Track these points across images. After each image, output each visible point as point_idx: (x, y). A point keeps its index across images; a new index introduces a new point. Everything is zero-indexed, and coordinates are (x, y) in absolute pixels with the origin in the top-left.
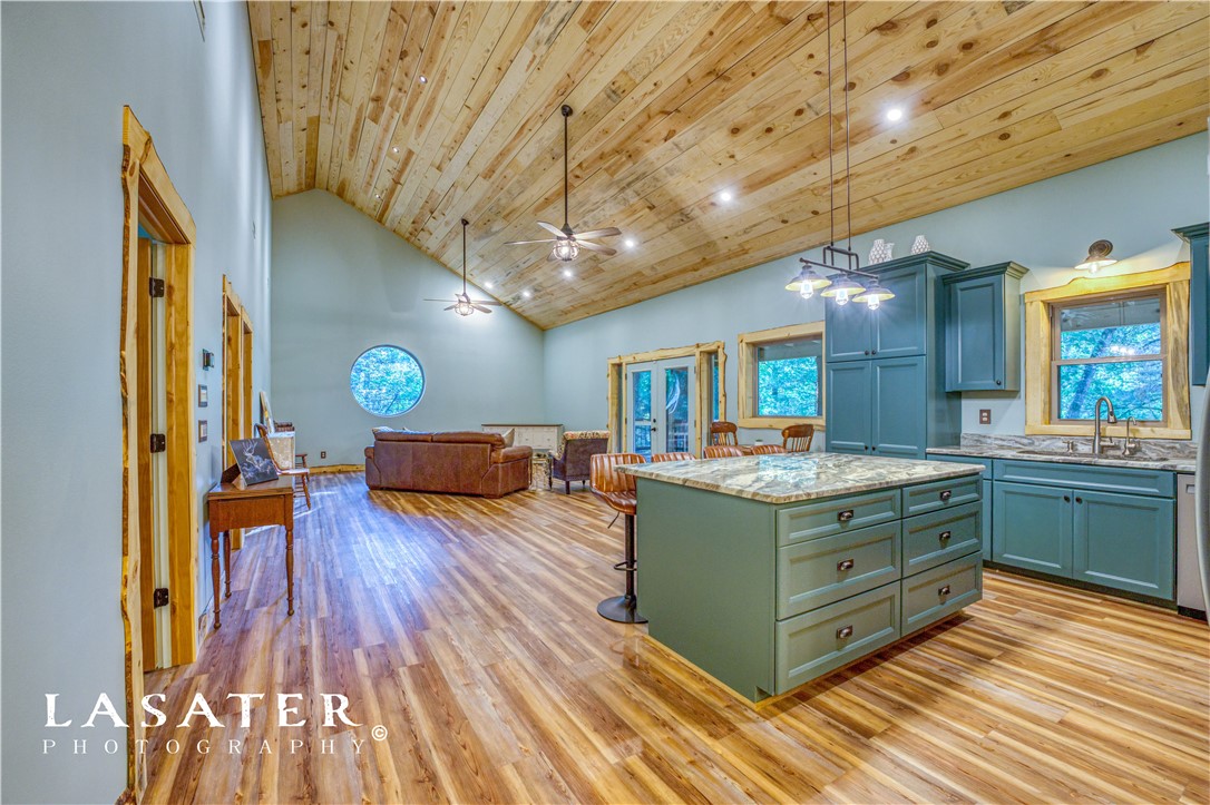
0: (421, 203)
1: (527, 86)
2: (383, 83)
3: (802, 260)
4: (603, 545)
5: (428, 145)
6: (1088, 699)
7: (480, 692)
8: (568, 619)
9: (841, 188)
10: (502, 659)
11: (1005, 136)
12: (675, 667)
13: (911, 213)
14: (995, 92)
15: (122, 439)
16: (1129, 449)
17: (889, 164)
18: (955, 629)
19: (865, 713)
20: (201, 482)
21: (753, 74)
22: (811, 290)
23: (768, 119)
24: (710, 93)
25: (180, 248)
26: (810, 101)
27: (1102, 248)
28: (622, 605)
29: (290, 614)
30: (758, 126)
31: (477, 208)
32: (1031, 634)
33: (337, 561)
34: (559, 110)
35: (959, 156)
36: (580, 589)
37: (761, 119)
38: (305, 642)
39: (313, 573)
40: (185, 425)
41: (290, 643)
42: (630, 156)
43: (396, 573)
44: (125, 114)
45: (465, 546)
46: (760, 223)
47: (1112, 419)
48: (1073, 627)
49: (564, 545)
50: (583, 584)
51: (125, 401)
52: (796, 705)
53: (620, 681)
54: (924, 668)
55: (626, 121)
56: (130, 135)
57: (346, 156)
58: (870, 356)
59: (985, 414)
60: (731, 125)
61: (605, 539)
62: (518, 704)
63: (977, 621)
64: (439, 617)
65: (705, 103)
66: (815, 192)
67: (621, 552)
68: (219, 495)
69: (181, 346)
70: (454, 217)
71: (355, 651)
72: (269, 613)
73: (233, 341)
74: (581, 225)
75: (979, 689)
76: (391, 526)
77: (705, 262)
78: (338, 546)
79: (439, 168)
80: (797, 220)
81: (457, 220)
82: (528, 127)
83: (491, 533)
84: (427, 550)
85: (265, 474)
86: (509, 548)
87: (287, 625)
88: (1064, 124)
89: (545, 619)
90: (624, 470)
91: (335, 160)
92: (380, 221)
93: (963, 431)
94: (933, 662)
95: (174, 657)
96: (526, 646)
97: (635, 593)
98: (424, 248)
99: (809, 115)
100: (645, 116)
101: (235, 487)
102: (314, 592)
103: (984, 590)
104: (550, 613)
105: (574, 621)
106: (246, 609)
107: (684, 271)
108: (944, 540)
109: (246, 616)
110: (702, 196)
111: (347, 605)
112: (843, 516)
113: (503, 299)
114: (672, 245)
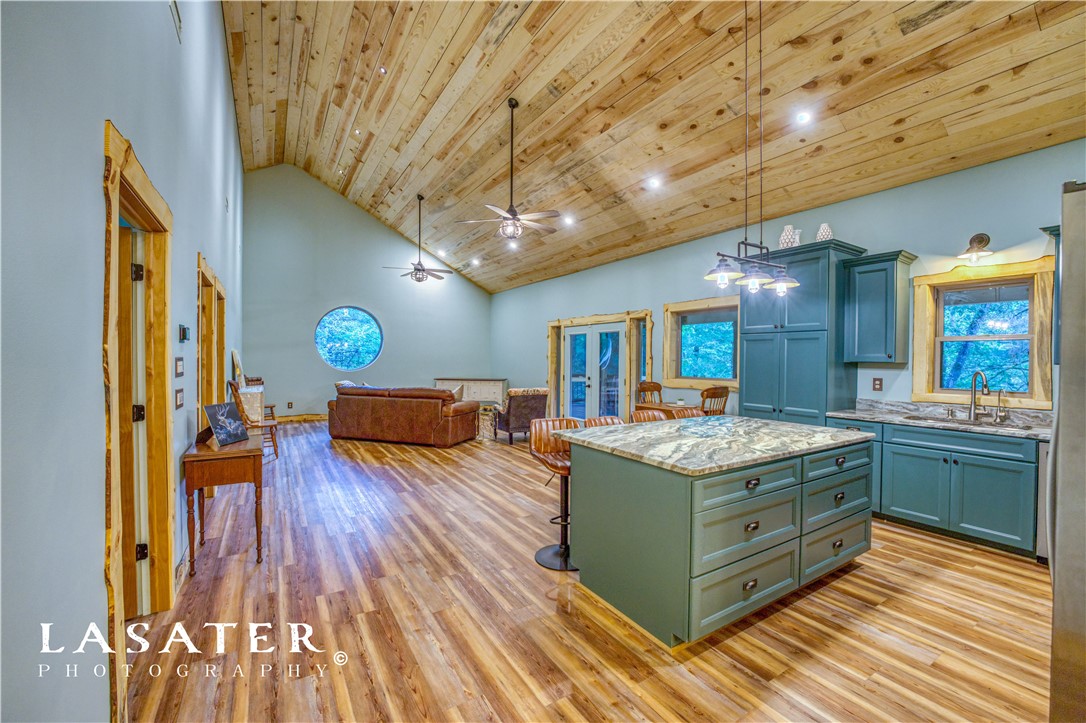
0: (380, 179)
1: (478, 80)
2: (347, 72)
3: (719, 254)
4: (542, 494)
5: (388, 131)
6: (958, 643)
7: (430, 637)
8: (509, 566)
9: (756, 178)
10: (450, 604)
11: (899, 140)
12: (603, 614)
13: (816, 203)
14: (892, 101)
15: (105, 423)
16: (1000, 417)
17: (797, 160)
18: (847, 576)
19: (767, 656)
20: (177, 444)
21: (680, 78)
22: (727, 281)
23: (693, 117)
24: (641, 93)
25: (158, 236)
26: (730, 103)
27: (981, 241)
28: (556, 554)
29: (259, 561)
30: (685, 122)
31: (431, 185)
32: (911, 581)
33: (302, 510)
34: (506, 102)
35: (859, 155)
36: (519, 538)
37: (686, 117)
38: (272, 589)
39: (280, 521)
40: (163, 396)
41: (259, 592)
42: (570, 145)
43: (354, 521)
44: (107, 128)
45: (417, 494)
46: (684, 207)
47: (986, 391)
48: (948, 575)
49: (506, 494)
50: (523, 533)
51: (107, 389)
52: (706, 649)
53: (553, 627)
54: (819, 614)
55: (567, 114)
56: (112, 147)
57: (312, 135)
58: (779, 330)
59: (877, 382)
60: (660, 120)
61: (542, 488)
62: (463, 648)
63: (866, 569)
64: (393, 565)
65: (636, 101)
66: (732, 181)
67: (556, 501)
68: (195, 456)
69: (159, 325)
70: (410, 192)
71: (318, 598)
72: (240, 560)
73: (207, 310)
74: (525, 203)
75: (865, 634)
76: (352, 476)
77: (636, 239)
78: (303, 494)
79: (397, 149)
80: (718, 205)
81: (413, 196)
82: (478, 115)
83: (441, 482)
84: (384, 498)
85: (236, 435)
86: (457, 497)
87: (257, 572)
88: (952, 131)
89: (489, 567)
90: (560, 436)
91: (301, 138)
92: (343, 193)
93: (859, 396)
94: (826, 608)
95: (153, 604)
96: (471, 593)
97: (569, 543)
98: (383, 219)
99: (728, 115)
100: (583, 110)
101: (209, 447)
102: (281, 540)
103: (872, 539)
104: (492, 561)
105: (514, 569)
106: (220, 556)
107: (615, 247)
108: (839, 500)
109: (220, 564)
110: (633, 182)
111: (311, 554)
112: (751, 484)
113: (455, 266)
114: (606, 222)
